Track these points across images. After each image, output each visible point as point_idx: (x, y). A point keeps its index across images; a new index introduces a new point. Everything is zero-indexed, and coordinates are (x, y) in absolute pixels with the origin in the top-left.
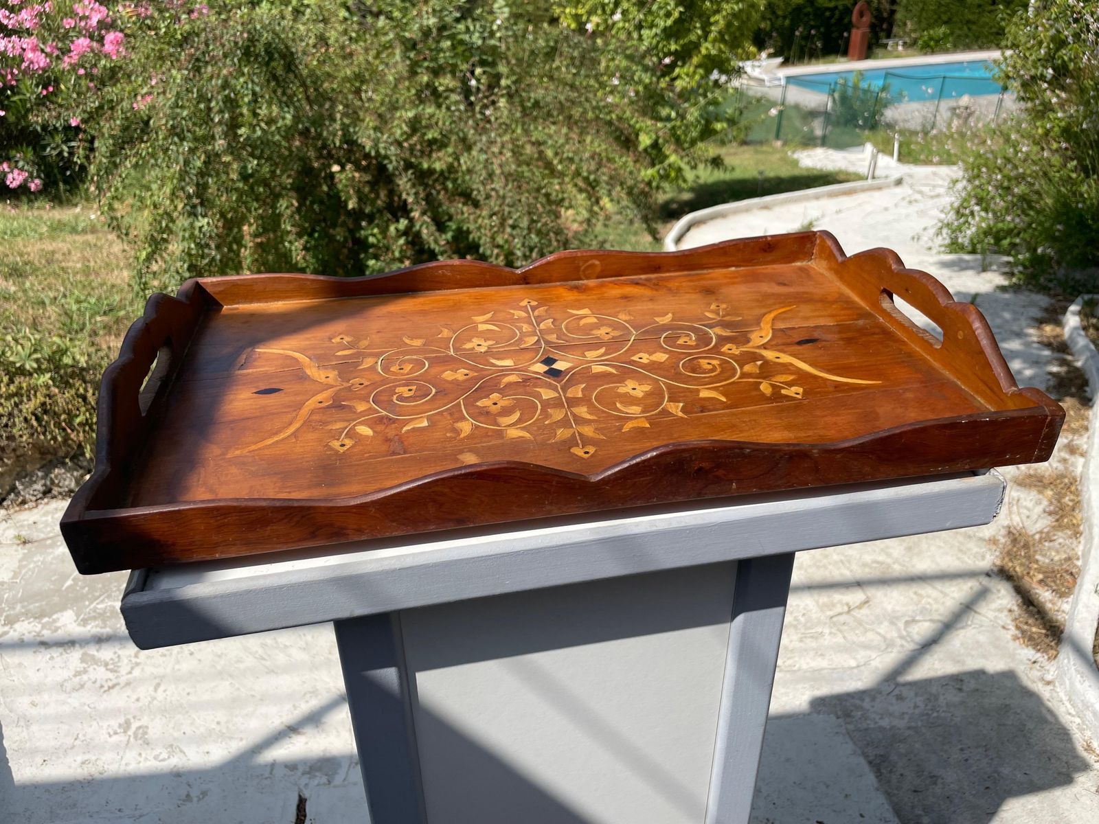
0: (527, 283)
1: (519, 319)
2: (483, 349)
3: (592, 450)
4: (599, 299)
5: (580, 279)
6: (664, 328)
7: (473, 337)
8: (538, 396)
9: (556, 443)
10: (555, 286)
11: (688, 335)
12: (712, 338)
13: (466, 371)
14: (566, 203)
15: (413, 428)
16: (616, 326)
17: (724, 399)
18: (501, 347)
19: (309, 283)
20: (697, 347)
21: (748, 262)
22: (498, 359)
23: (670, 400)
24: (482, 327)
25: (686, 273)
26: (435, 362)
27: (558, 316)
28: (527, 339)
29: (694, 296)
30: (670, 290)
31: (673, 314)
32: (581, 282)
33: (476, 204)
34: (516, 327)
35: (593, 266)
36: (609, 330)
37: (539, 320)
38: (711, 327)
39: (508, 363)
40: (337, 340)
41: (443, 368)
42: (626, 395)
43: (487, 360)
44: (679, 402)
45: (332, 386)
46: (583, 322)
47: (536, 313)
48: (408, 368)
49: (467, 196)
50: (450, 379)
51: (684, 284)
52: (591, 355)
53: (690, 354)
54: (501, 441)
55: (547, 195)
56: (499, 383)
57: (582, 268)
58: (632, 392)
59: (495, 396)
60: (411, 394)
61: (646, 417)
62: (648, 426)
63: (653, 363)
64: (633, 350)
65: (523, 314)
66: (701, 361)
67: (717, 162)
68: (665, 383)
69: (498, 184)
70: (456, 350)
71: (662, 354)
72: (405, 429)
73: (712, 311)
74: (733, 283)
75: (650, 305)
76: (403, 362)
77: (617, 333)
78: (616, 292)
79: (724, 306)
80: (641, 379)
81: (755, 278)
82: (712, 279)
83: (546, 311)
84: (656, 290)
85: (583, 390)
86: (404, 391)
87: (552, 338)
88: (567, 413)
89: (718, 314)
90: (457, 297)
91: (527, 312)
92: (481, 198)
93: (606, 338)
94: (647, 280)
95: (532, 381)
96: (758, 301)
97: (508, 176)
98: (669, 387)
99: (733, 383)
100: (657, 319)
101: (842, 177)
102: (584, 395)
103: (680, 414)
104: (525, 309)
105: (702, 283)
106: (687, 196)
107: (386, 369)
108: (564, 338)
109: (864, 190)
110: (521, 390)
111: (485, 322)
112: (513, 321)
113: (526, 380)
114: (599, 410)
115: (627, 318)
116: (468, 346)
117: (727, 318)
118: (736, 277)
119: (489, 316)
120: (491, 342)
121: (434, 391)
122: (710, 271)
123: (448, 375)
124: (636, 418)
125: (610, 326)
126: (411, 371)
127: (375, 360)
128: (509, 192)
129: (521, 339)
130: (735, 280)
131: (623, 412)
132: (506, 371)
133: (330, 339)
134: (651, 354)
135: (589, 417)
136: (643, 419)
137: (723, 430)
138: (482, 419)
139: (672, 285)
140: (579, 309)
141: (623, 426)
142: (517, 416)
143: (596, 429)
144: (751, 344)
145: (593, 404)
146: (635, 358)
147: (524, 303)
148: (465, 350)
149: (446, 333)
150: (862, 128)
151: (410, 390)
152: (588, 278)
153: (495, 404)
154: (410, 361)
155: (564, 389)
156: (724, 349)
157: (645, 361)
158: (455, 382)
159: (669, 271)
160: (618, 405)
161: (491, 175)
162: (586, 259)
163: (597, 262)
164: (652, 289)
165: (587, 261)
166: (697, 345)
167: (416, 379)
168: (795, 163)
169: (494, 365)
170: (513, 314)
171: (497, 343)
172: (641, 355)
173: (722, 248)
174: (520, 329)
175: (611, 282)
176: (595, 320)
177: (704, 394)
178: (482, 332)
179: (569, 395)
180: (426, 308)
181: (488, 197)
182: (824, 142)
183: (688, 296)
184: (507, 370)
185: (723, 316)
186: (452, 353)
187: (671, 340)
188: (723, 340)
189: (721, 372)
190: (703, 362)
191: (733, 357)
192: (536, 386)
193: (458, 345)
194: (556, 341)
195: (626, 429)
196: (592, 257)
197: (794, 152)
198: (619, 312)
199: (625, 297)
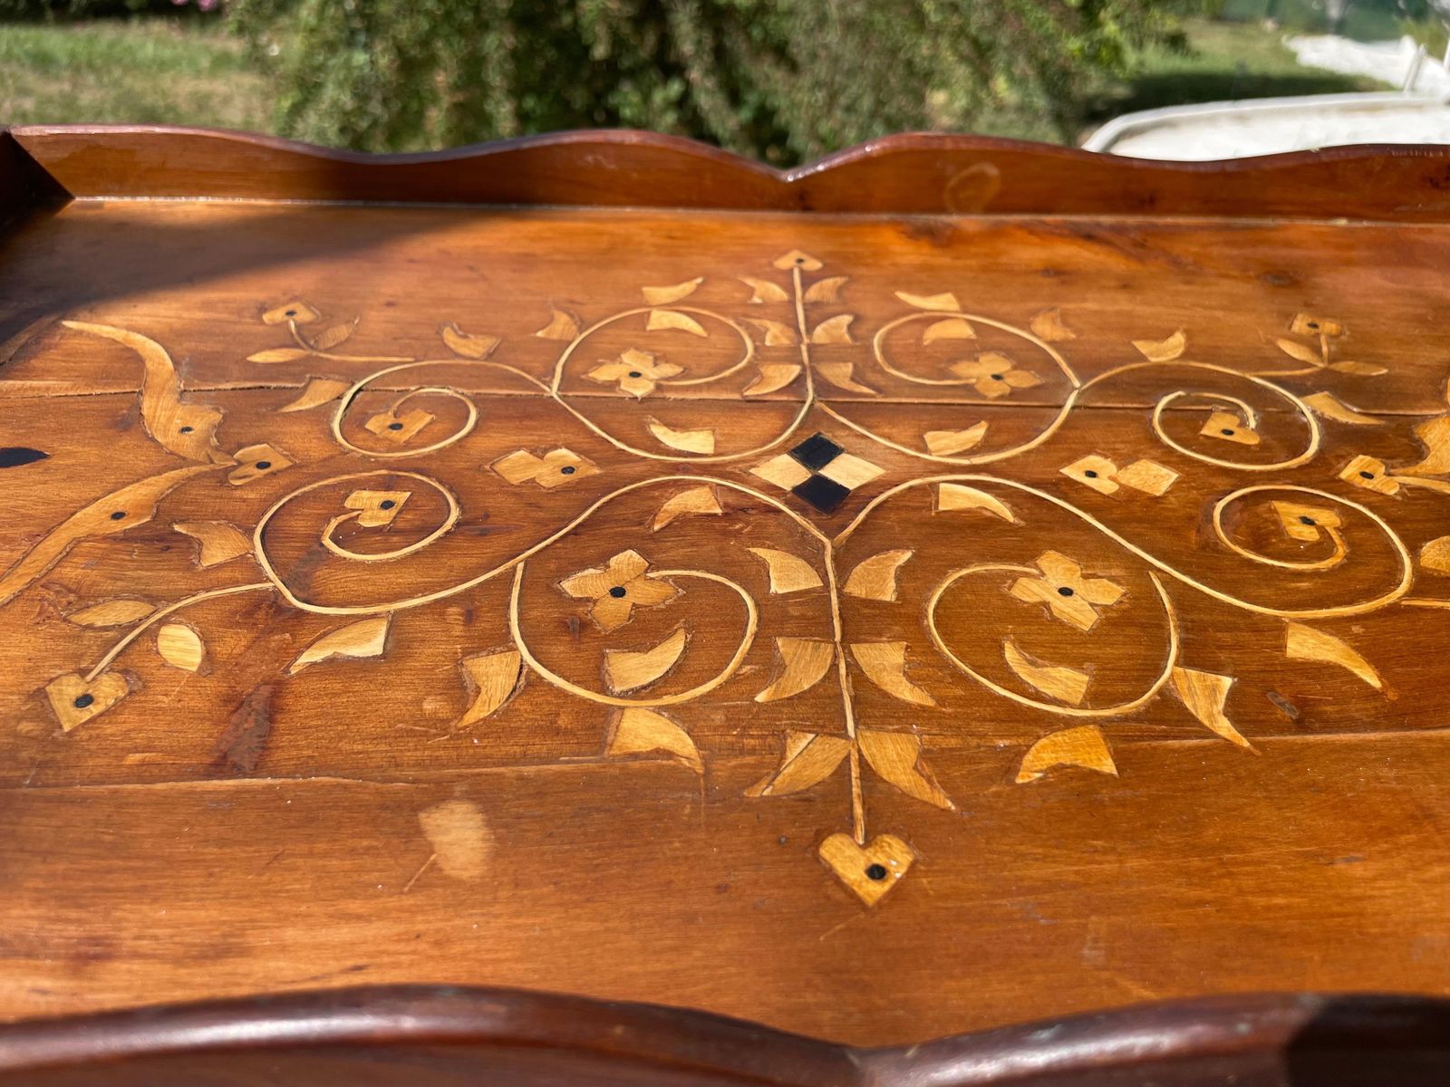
0: (807, 208)
1: (765, 308)
2: (641, 389)
3: (897, 857)
4: (985, 269)
5: (941, 209)
6: (1163, 379)
7: (625, 348)
8: (757, 577)
9: (773, 801)
10: (875, 225)
11: (1235, 410)
12: (1305, 429)
13: (571, 457)
14: (937, 79)
15: (331, 661)
16: (1024, 356)
17: (1371, 678)
18: (694, 389)
19: (266, 157)
20: (1260, 454)
21: (1384, 208)
22: (673, 426)
23: (1187, 660)
24: (661, 320)
25: (1218, 220)
26: (497, 413)
27: (867, 309)
28: (769, 370)
29: (1242, 289)
30: (1176, 262)
31: (1189, 334)
32: (944, 218)
33: (794, 67)
34: (749, 327)
35: (981, 178)
36: (1003, 366)
37: (814, 315)
38: (1302, 389)
39: (698, 442)
40: (278, 315)
41: (511, 439)
42: (1037, 615)
43: (643, 427)
44: (1217, 668)
45: (183, 461)
46: (933, 333)
47: (813, 293)
48: (418, 422)
49: (781, 52)
50: (515, 478)
51: (1215, 251)
52: (945, 444)
53: (1246, 478)
54: (589, 763)
55: (909, 64)
56: (653, 512)
57: (952, 183)
58: (1060, 605)
59: (627, 560)
60: (385, 518)
61: (1102, 724)
62: (1109, 767)
63: (1130, 497)
64: (1069, 444)
65: (777, 292)
66: (1281, 506)
67: (1176, 42)
68: (1168, 582)
69: (832, 36)
70: (566, 383)
71: (1157, 469)
72: (308, 657)
73: (1297, 339)
74: (1349, 263)
75: (1122, 303)
76: (412, 403)
77: (1024, 380)
78: (1030, 253)
79: (1329, 327)
80: (1093, 553)
81: (1404, 256)
82: (1288, 244)
83: (840, 290)
84: (1140, 259)
85: (904, 573)
86: (368, 507)
87: (840, 374)
88: (834, 667)
89: (1316, 350)
90: (620, 229)
91: (790, 289)
92: (801, 56)
93: (995, 391)
94: (1120, 230)
95: (754, 517)
96: (1421, 320)
97: (849, 25)
98: (1183, 597)
99: (1392, 610)
100: (1143, 347)
101: (1363, 84)
102: (900, 592)
103: (1225, 728)
104: (785, 279)
105: (1263, 252)
106: (1120, 91)
107: (354, 421)
108: (872, 377)
109: (1396, 107)
110: (710, 548)
111: (673, 306)
112: (747, 310)
113: (738, 510)
114: (945, 664)
115: (1059, 333)
116: (604, 374)
117: (1344, 366)
118: (1351, 247)
119: (687, 288)
120: (669, 370)
121: (455, 514)
122: (1282, 222)
123: (518, 466)
124: (1069, 723)
125: (1008, 353)
126: (424, 437)
127: (338, 387)
128: (849, 50)
129: (752, 371)
130: (1354, 254)
131: (1021, 688)
132: (688, 469)
133: (263, 309)
134: (1123, 461)
135: (908, 693)
136: (1093, 733)
137: (1388, 832)
138: (559, 649)
139: (1181, 248)
140: (928, 292)
141: (1018, 754)
142: (670, 652)
143: (925, 755)
144: (1428, 464)
145: (925, 633)
146: (1074, 472)
147: (785, 263)
148: (595, 385)
149: (561, 325)
150: (1402, 14)
151: (387, 505)
152: (963, 209)
153: (618, 592)
154: (432, 403)
155: (844, 564)
156: (1350, 472)
157: (1104, 485)
158: (529, 493)
159: (1172, 211)
160: (1011, 654)
161: (822, 21)
162: (964, 159)
163: (992, 171)
164: (1128, 255)
165: (967, 164)
166: (1263, 447)
167: (420, 466)
168: (1292, 56)
169: (656, 446)
170: (752, 291)
171: (686, 374)
172: (1093, 461)
173: (1327, 165)
174: (758, 335)
175: (1020, 226)
176: (968, 332)
177: (1304, 645)
178: (657, 335)
179: (856, 589)
180: (538, 248)
181: (814, 56)
182: (1341, 29)
183: (1226, 286)
184: (685, 469)
185: (1333, 359)
186: (553, 391)
187: (1185, 422)
188: (1342, 440)
189: (1351, 561)
190: (1289, 513)
191: (1379, 503)
192: (758, 540)
193: (579, 367)
194: (846, 384)
195: (1030, 771)
196: (983, 156)
197: (1289, 39)
198: (1035, 313)
199: (1058, 273)
